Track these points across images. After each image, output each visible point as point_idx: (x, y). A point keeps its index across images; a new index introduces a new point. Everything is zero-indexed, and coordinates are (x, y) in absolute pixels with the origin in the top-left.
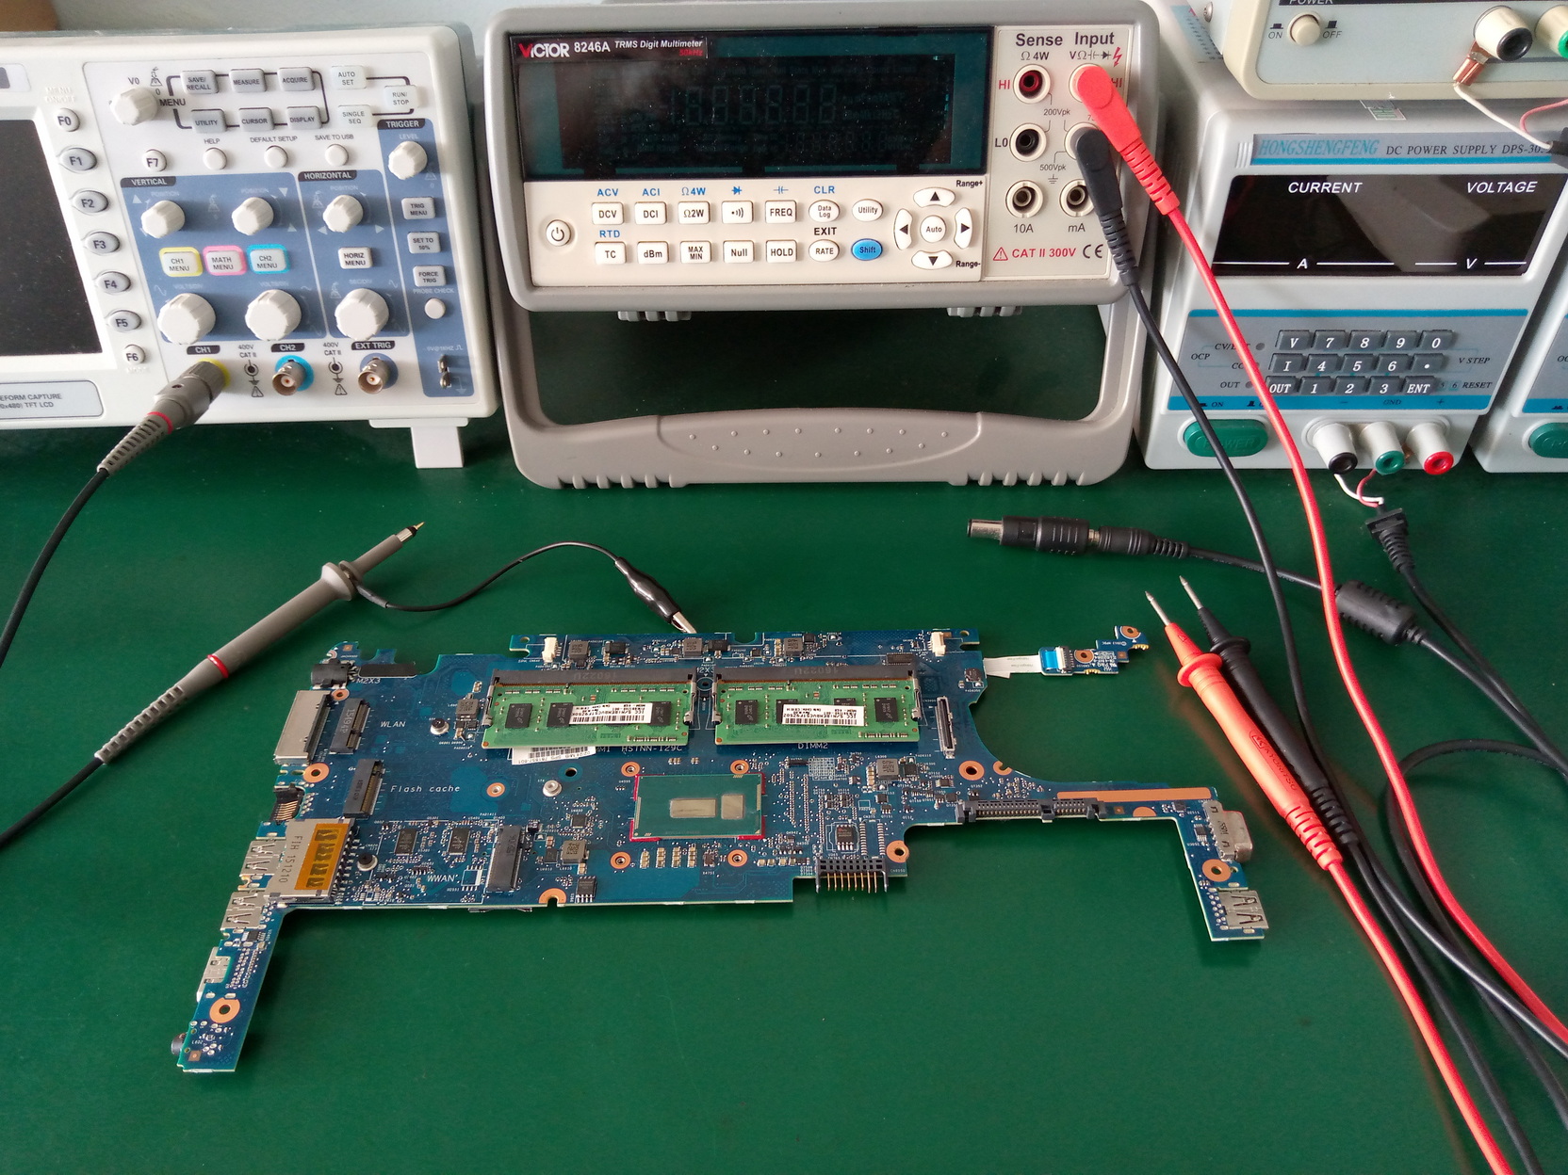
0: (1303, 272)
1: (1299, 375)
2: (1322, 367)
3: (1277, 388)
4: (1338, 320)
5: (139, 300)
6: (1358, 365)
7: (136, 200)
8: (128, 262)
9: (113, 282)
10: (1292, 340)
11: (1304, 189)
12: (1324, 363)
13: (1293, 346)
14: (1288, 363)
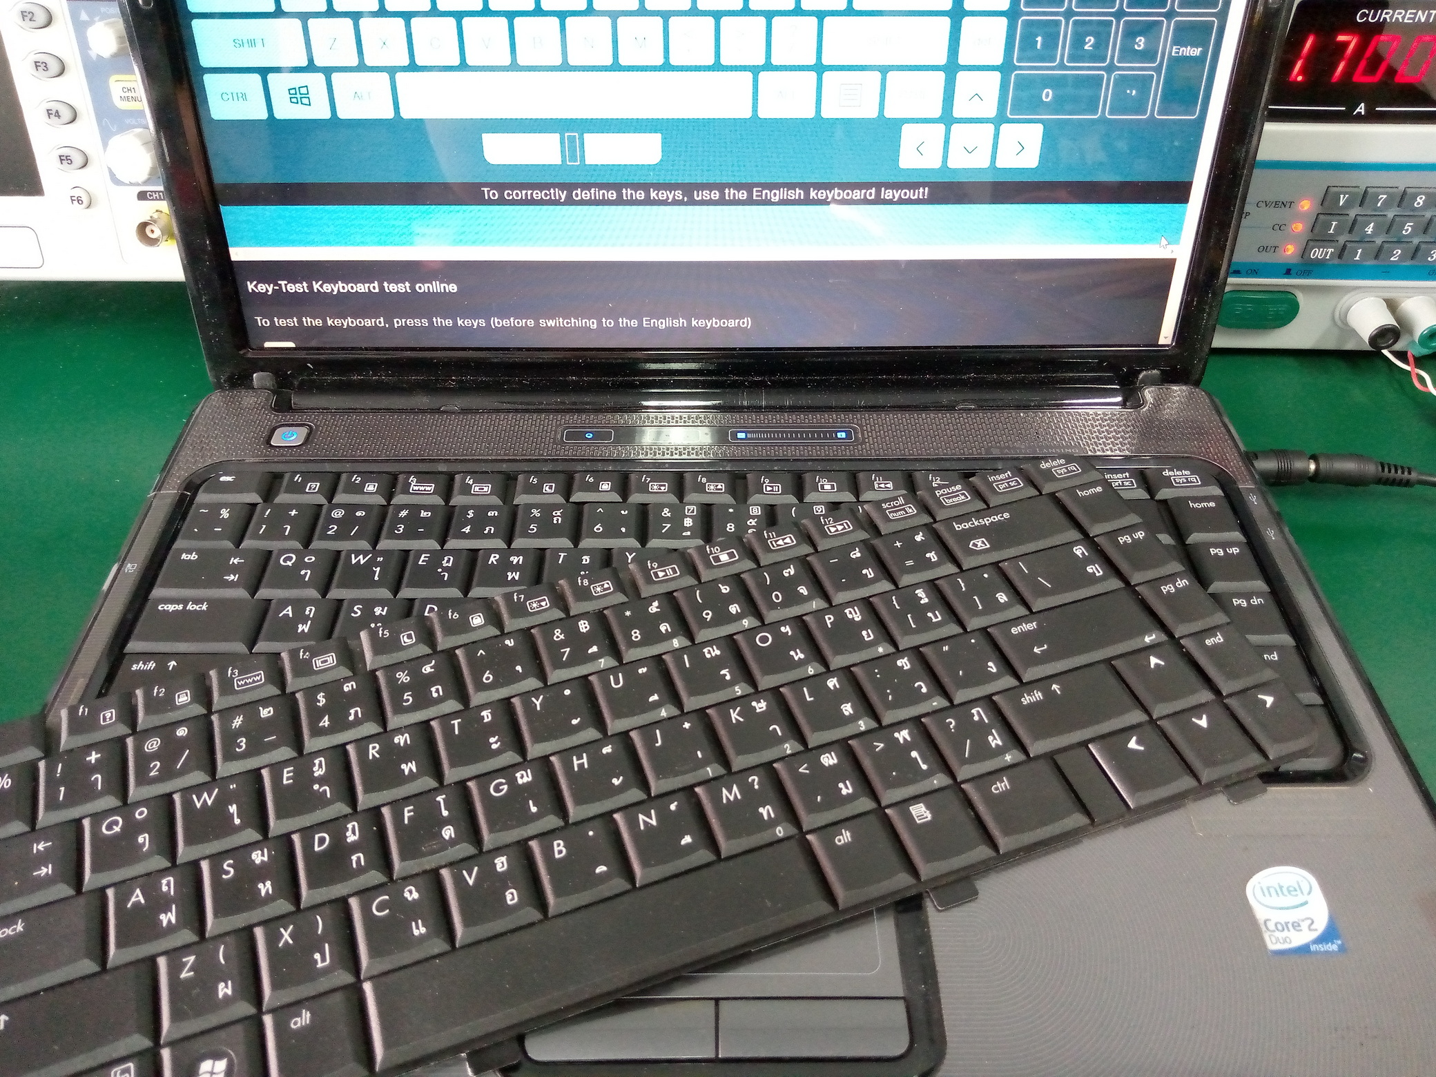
0: (1359, 119)
1: (1342, 239)
2: (1369, 230)
3: (1317, 253)
4: (1392, 174)
5: (85, 134)
6: (1408, 228)
7: (84, 16)
8: (74, 88)
9: (57, 112)
10: (1342, 196)
11: (1374, 17)
12: (1372, 225)
13: (1341, 204)
14: (1334, 223)
